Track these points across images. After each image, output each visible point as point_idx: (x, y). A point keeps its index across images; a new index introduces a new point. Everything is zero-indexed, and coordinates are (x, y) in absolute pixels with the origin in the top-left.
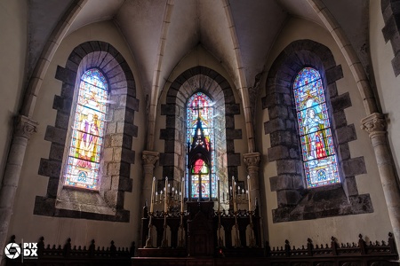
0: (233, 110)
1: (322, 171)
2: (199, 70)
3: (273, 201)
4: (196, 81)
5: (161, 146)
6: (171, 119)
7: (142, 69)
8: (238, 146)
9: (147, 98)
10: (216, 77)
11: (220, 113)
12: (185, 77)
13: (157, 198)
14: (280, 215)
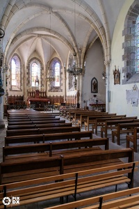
0: (42, 69)
1: (57, 84)
2: (35, 58)
3: (48, 88)
4: (34, 60)
5: (27, 76)
6: (29, 70)
7: (23, 58)
8: (43, 77)
9: (24, 65)
10: (39, 60)
11: (39, 69)
12: (32, 60)
13: (27, 88)
14: (49, 91)
